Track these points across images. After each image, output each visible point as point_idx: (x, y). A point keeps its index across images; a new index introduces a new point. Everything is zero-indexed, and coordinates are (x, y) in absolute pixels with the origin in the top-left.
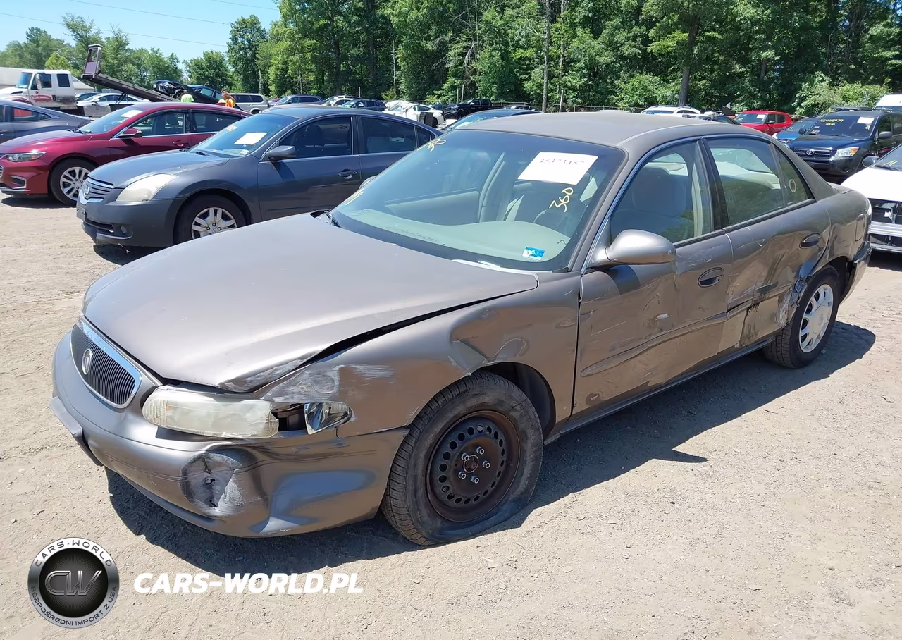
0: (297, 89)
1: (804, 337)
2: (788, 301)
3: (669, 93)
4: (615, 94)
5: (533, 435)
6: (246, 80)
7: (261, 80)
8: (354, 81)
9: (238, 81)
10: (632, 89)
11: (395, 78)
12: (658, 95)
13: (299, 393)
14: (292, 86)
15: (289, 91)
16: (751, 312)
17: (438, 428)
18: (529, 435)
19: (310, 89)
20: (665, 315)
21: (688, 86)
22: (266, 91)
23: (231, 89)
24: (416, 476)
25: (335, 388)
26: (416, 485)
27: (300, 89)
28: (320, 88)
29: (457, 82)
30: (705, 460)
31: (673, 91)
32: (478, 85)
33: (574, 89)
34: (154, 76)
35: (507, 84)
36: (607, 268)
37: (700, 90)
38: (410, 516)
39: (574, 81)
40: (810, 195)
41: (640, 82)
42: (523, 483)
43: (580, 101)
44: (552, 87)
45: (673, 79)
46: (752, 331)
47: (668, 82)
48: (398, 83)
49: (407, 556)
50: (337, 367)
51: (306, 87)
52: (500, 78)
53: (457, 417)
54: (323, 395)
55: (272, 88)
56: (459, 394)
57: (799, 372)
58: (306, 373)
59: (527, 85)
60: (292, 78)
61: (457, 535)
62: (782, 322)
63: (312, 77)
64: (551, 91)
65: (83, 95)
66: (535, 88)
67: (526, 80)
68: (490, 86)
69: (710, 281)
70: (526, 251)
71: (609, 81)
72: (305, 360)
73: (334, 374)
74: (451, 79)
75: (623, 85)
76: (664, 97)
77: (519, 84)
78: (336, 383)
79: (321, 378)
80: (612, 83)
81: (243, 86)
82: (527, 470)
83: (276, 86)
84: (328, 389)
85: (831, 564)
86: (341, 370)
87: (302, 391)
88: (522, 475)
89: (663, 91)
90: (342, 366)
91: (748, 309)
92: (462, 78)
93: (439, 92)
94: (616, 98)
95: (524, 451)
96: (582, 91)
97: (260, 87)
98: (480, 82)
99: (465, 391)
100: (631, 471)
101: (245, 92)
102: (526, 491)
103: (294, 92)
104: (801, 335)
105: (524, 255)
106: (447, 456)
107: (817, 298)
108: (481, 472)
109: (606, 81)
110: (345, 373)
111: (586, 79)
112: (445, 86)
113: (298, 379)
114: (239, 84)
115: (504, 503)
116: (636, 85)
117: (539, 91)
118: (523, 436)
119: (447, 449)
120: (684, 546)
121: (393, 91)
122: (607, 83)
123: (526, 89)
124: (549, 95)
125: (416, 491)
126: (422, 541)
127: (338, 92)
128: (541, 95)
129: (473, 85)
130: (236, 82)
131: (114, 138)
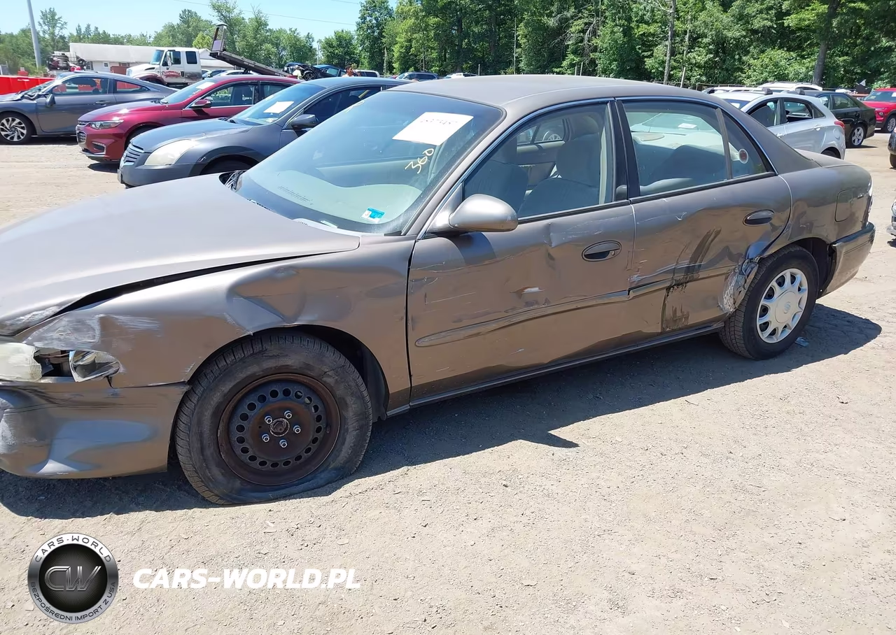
0: (419, 67)
1: (766, 325)
2: (733, 284)
3: (804, 70)
4: (742, 70)
5: (353, 404)
6: (372, 58)
7: (386, 58)
8: (474, 59)
9: (365, 58)
10: (762, 66)
11: (515, 55)
12: (791, 71)
13: (59, 339)
14: (415, 64)
15: (412, 69)
16: (675, 293)
17: (227, 387)
18: (348, 402)
19: (432, 67)
20: (536, 289)
21: (824, 62)
22: (391, 69)
23: (358, 66)
24: (201, 435)
25: (96, 337)
26: (202, 443)
27: (422, 67)
28: (442, 65)
29: (577, 59)
30: (576, 445)
31: (807, 68)
32: (597, 62)
33: (699, 67)
34: (291, 55)
35: (628, 61)
36: (451, 233)
37: (838, 66)
38: (197, 473)
39: (699, 58)
40: (768, 167)
41: (771, 59)
42: (345, 451)
43: (704, 78)
44: (675, 64)
45: (809, 55)
46: (679, 314)
47: (803, 57)
48: (518, 61)
49: (197, 512)
50: (97, 316)
51: (428, 65)
52: (621, 55)
53: (253, 378)
54: (83, 343)
55: (396, 65)
56: (251, 355)
57: (760, 363)
58: (65, 320)
59: (649, 63)
60: (416, 56)
61: (256, 498)
62: (727, 307)
63: (435, 55)
64: (674, 68)
65: (213, 72)
66: (657, 66)
67: (648, 57)
68: (610, 64)
69: (602, 255)
70: (367, 212)
71: (737, 57)
72: (64, 307)
73: (95, 324)
74: (571, 56)
75: (752, 61)
76: (797, 74)
77: (641, 61)
78: (98, 332)
79: (80, 327)
80: (740, 59)
81: (369, 63)
82: (350, 439)
83: (399, 64)
84: (89, 337)
85: (634, 568)
86: (101, 319)
87: (62, 337)
88: (343, 444)
89: (796, 66)
90: (102, 315)
91: (668, 289)
92: (581, 55)
93: (558, 70)
94: (744, 75)
95: (343, 419)
96: (708, 68)
97: (385, 65)
98: (600, 59)
99: (260, 352)
100: (486, 450)
101: (371, 69)
102: (349, 460)
103: (417, 70)
104: (759, 322)
105: (364, 216)
106: (244, 417)
107: (781, 283)
108: (291, 437)
109: (733, 57)
110: (107, 323)
111: (712, 56)
112: (565, 63)
113: (57, 326)
114: (366, 62)
115: (323, 471)
116: (767, 61)
117: (661, 69)
118: (342, 404)
119: (244, 409)
120: (485, 531)
121: (513, 68)
122: (735, 59)
123: (647, 67)
124: (672, 73)
125: (202, 449)
126: (214, 499)
127: (458, 70)
128: (662, 73)
129: (593, 62)
130: (363, 60)
131: (187, 108)
